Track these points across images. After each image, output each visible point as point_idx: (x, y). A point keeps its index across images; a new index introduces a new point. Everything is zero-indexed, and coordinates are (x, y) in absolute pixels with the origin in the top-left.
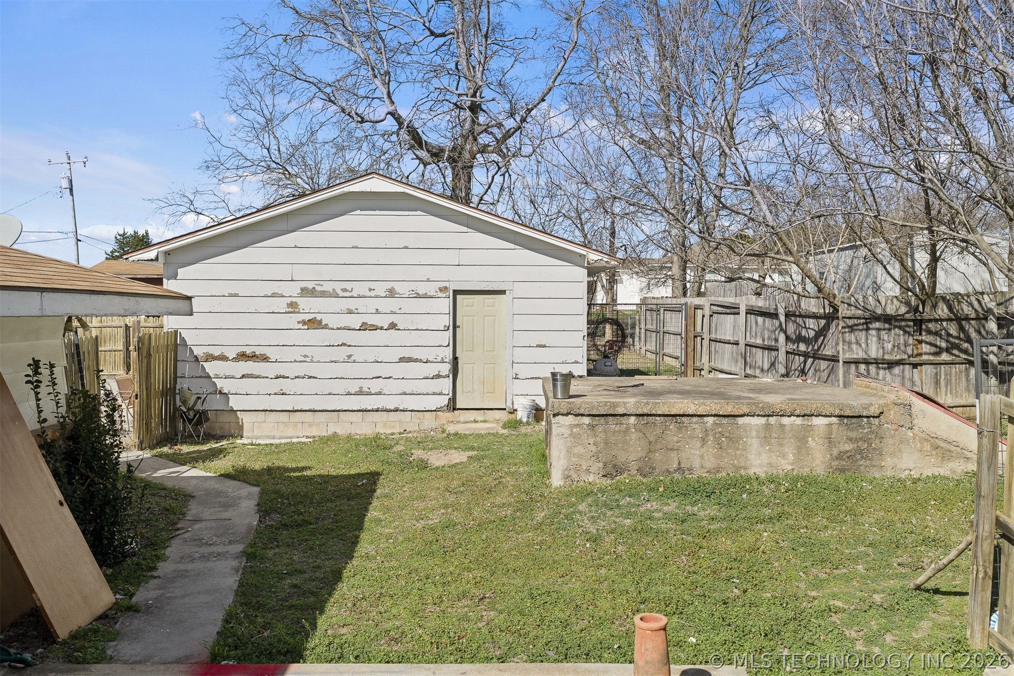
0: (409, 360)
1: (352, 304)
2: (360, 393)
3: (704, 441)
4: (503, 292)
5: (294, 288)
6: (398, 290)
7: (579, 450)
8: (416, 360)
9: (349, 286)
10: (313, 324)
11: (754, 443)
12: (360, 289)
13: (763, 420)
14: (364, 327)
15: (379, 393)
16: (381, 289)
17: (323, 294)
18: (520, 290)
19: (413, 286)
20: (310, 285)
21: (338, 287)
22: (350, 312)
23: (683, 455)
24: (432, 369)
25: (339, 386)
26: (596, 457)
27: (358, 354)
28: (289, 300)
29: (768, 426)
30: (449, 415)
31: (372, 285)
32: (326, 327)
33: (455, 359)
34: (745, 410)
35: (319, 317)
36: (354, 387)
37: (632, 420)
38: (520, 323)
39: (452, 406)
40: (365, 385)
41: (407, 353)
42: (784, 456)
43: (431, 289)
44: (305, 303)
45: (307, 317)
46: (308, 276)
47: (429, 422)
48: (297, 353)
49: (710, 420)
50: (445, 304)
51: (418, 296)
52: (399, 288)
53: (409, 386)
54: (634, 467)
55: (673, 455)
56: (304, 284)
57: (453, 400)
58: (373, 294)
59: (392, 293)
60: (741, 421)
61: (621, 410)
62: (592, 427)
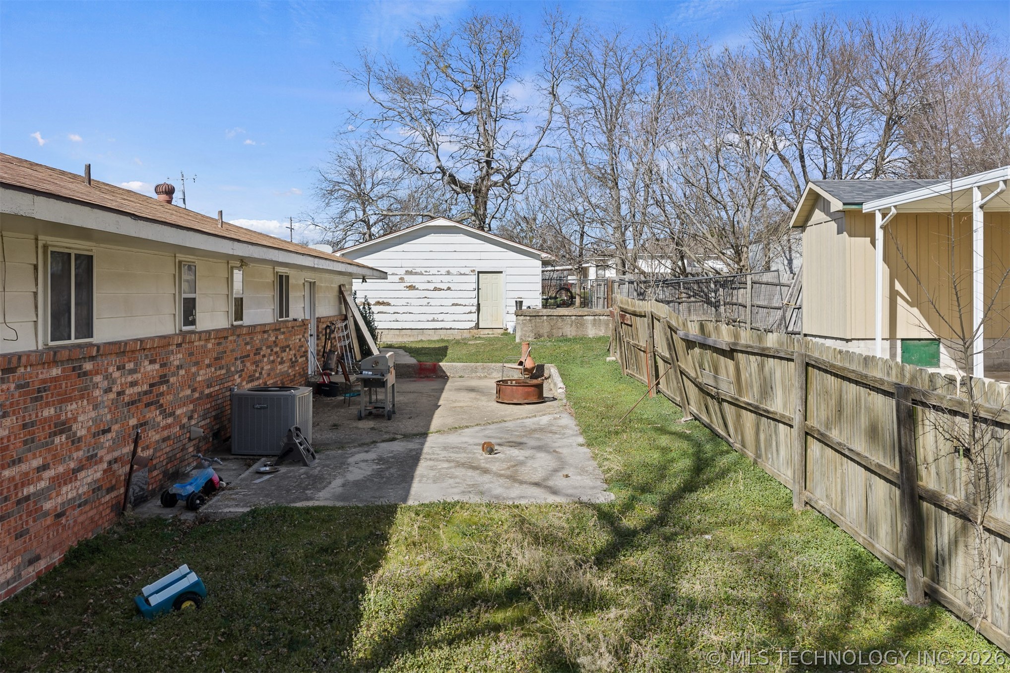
0: (457, 305)
1: (430, 278)
2: (433, 320)
3: (571, 325)
4: (501, 272)
5: (403, 271)
6: (451, 271)
7: (526, 329)
8: (460, 305)
9: (428, 269)
10: (412, 288)
11: (590, 326)
12: (434, 271)
13: (593, 317)
14: (435, 289)
15: (443, 321)
16: (443, 271)
17: (416, 274)
18: (509, 271)
19: (459, 269)
20: (410, 269)
21: (423, 270)
22: (429, 282)
23: (564, 330)
24: (468, 309)
25: (424, 317)
26: (532, 331)
27: (432, 302)
28: (400, 277)
29: (595, 320)
30: (476, 331)
31: (439, 269)
32: (417, 289)
33: (479, 304)
34: (586, 314)
35: (414, 284)
36: (430, 317)
37: (545, 317)
38: (509, 286)
39: (477, 326)
40: (436, 317)
41: (456, 301)
42: (601, 330)
43: (467, 271)
44: (408, 278)
45: (409, 284)
46: (409, 265)
47: (466, 334)
48: (404, 302)
49: (574, 317)
50: (474, 278)
51: (461, 274)
52: (452, 270)
53: (456, 317)
54: (546, 335)
55: (560, 330)
56: (407, 269)
57: (478, 324)
58: (439, 273)
59: (448, 273)
60: (585, 318)
61: (540, 314)
62: (530, 320)
